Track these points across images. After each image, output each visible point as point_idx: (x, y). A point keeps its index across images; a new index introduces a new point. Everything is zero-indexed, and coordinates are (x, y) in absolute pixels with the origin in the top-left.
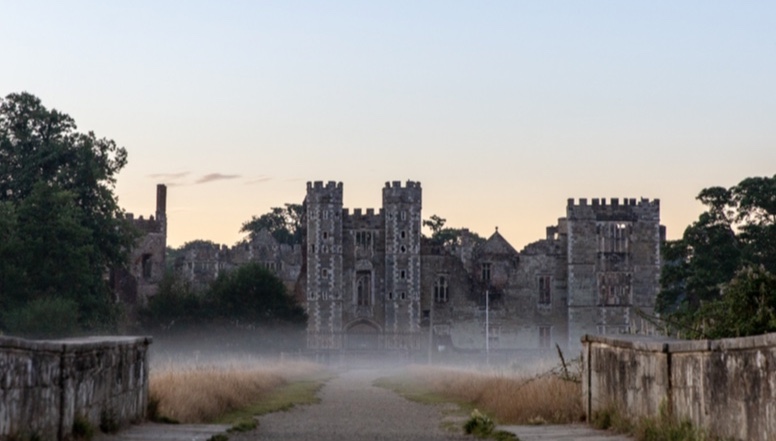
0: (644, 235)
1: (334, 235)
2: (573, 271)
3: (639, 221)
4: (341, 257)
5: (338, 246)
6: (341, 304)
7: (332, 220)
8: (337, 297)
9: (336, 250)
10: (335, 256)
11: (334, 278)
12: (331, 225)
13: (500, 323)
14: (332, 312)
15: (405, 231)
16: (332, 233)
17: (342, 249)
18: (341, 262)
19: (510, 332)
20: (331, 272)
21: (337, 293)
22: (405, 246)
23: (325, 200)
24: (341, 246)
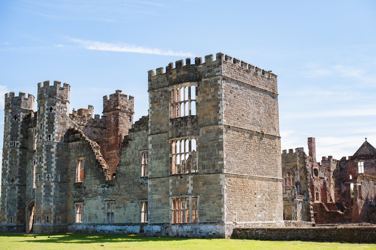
0: (208, 95)
1: (10, 133)
2: (151, 142)
3: (203, 80)
4: (18, 150)
5: (16, 142)
6: (17, 188)
7: (10, 122)
8: (13, 183)
9: (13, 145)
10: (12, 150)
11: (10, 167)
12: (9, 126)
13: (114, 199)
14: (7, 194)
15: (42, 123)
16: (10, 131)
17: (20, 144)
18: (18, 154)
19: (121, 208)
20: (8, 162)
21: (13, 179)
22: (41, 135)
23: (8, 107)
24: (18, 142)
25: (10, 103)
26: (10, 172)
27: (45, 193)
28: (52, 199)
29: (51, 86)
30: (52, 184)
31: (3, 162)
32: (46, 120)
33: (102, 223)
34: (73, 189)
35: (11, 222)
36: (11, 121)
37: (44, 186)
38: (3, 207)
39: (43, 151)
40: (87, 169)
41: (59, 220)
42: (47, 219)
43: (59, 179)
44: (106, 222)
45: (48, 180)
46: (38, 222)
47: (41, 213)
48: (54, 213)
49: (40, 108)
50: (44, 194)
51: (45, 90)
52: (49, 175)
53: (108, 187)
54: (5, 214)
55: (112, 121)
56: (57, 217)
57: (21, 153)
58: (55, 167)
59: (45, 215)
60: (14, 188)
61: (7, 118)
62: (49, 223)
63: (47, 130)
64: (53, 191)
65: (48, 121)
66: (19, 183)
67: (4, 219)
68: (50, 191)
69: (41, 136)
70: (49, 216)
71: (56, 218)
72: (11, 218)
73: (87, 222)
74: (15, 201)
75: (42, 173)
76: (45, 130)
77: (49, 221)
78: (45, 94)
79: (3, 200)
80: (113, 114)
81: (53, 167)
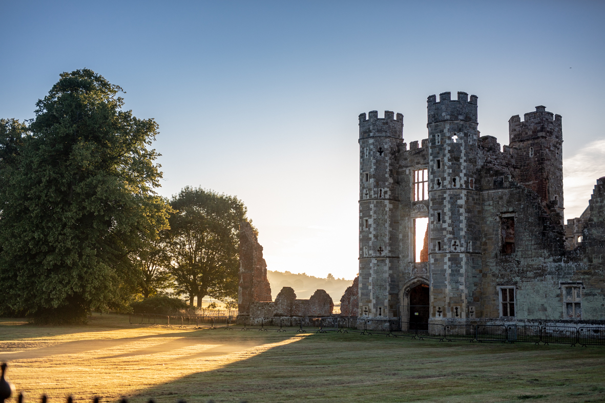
4: (387, 202)
5: (382, 189)
6: (387, 261)
7: (372, 158)
8: (380, 253)
9: (379, 194)
10: (377, 202)
11: (375, 229)
12: (371, 164)
13: (581, 281)
14: (372, 272)
15: (440, 159)
16: (372, 173)
17: (389, 193)
18: (387, 209)
19: (596, 295)
20: (371, 221)
21: (380, 248)
22: (440, 178)
23: (366, 135)
24: (386, 189)
25: (371, 128)
26: (376, 236)
27: (452, 270)
28: (462, 280)
29: (454, 101)
30: (462, 255)
31: (362, 221)
32: (448, 155)
33: (557, 318)
34: (494, 264)
35: (380, 315)
36: (374, 157)
37: (450, 259)
38: (365, 291)
39: (446, 202)
40: (521, 232)
41: (473, 312)
42: (455, 310)
43: (471, 247)
44: (566, 318)
45: (455, 249)
46: (440, 315)
47: (445, 301)
48: (465, 301)
49: (434, 136)
50: (449, 271)
51: (443, 107)
52: (455, 242)
53: (566, 262)
54: (370, 301)
55: (530, 155)
56: (470, 308)
57: (391, 206)
58: (465, 229)
59: (452, 305)
60: (383, 261)
61: (365, 152)
62: (459, 316)
63: (451, 171)
64: (464, 267)
65: (451, 156)
66: (390, 255)
67: (367, 310)
68: (459, 267)
69: (438, 180)
70: (459, 307)
71: (468, 310)
72: (380, 308)
73: (526, 317)
74: (385, 282)
75: (444, 238)
76: (447, 171)
77: (459, 313)
78: (444, 114)
79: (365, 280)
80: (532, 145)
81: (462, 229)
